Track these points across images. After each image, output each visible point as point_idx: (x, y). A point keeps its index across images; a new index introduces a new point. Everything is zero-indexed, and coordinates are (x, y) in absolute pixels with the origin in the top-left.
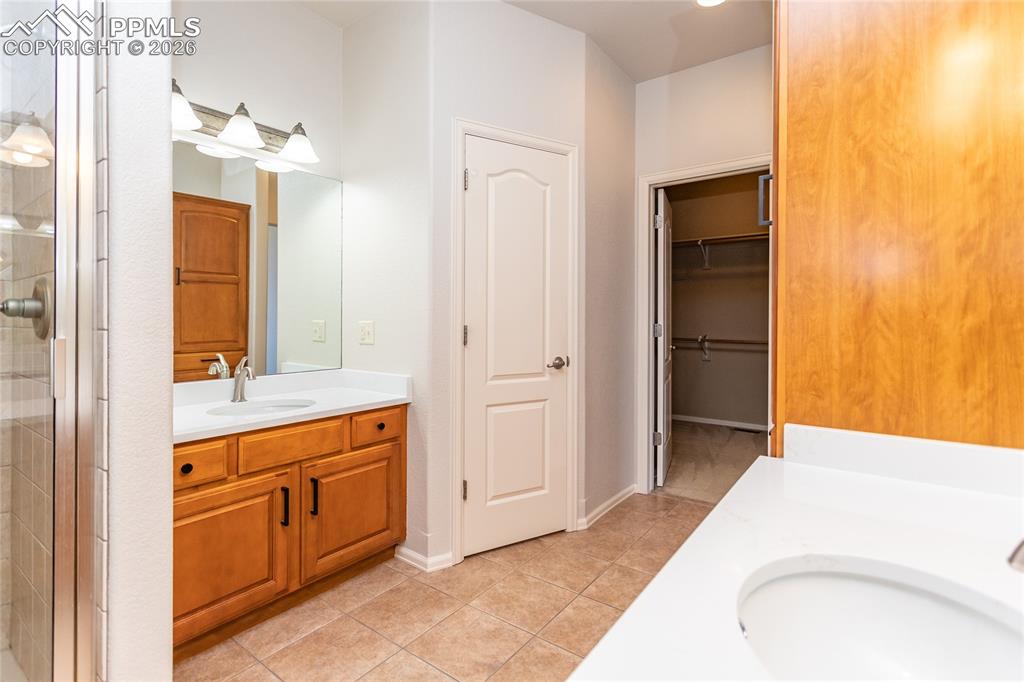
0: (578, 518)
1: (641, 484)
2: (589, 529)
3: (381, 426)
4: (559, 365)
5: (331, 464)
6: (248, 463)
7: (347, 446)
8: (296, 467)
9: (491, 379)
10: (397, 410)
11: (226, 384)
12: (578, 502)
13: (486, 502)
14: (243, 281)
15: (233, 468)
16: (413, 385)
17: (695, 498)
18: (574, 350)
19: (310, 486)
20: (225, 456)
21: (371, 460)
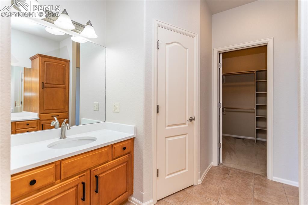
0: (198, 179)
1: (214, 162)
2: (202, 184)
3: (124, 148)
4: (192, 120)
5: (104, 168)
6: (65, 173)
7: (111, 159)
8: (89, 171)
9: (167, 127)
10: (130, 141)
11: (58, 130)
12: (198, 173)
13: (165, 176)
14: (67, 88)
15: (58, 177)
16: (136, 130)
17: (236, 168)
18: (196, 114)
19: (95, 179)
20: (54, 172)
21: (120, 163)
